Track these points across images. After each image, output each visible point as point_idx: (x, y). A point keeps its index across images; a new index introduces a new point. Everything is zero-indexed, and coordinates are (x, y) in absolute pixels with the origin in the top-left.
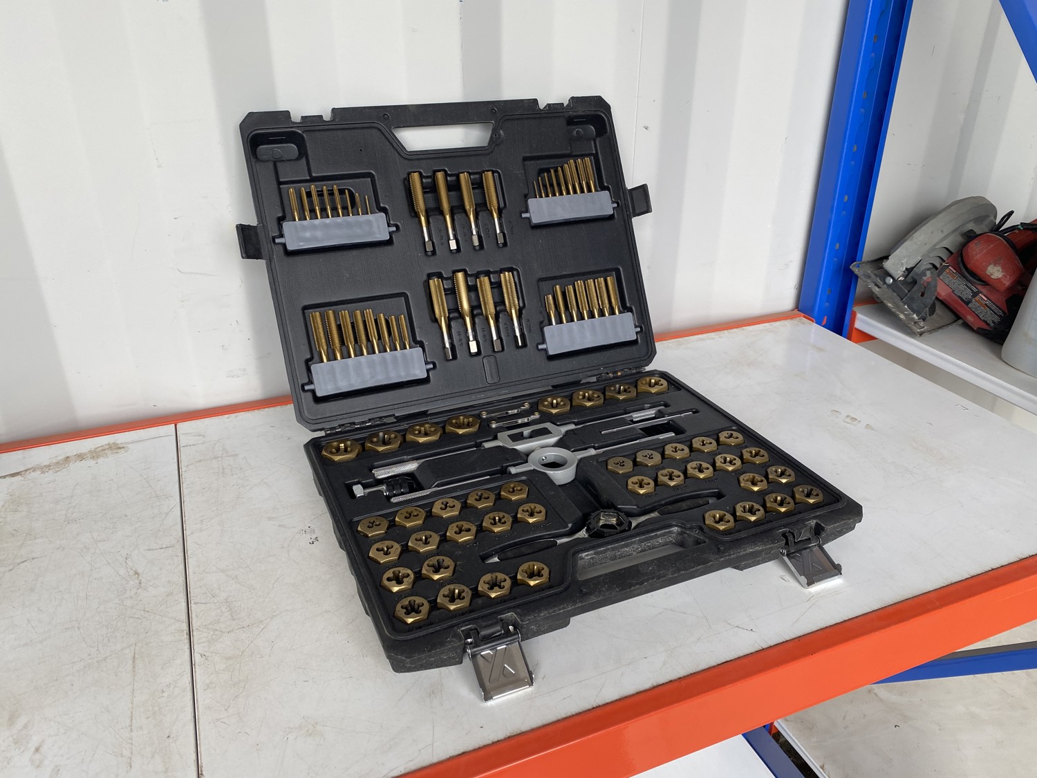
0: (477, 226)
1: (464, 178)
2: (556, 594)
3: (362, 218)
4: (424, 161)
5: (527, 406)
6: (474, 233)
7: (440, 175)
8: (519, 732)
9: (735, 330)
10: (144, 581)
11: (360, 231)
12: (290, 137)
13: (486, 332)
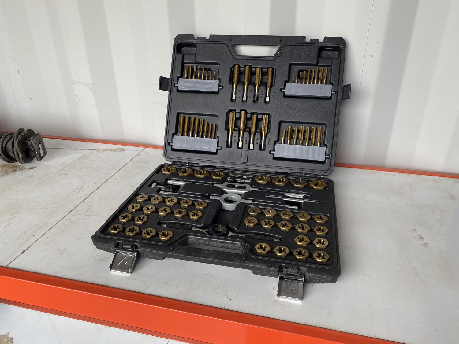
0: (258, 92)
1: (258, 69)
5: (251, 176)
6: (256, 95)
7: (247, 67)
10: (81, 191)
11: (207, 87)
12: (193, 45)
13: (248, 140)
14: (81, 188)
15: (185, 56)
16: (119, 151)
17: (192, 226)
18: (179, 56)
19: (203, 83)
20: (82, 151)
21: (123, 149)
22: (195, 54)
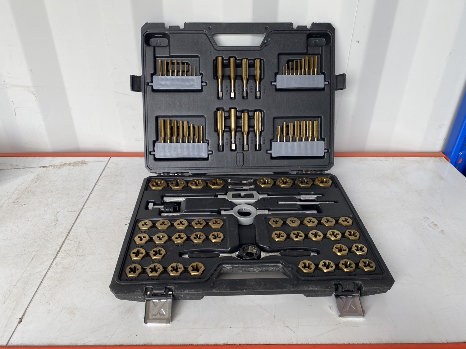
0: (247, 87)
1: (244, 61)
2: (198, 283)
3: (190, 77)
4: (225, 52)
5: (252, 180)
6: (245, 90)
7: (232, 59)
8: (150, 344)
9: (397, 158)
10: (57, 224)
11: (188, 84)
12: (164, 36)
13: (241, 141)
14: (56, 219)
15: (157, 49)
16: (81, 165)
17: (217, 251)
18: (150, 50)
19: (183, 80)
20: (32, 170)
21: (84, 161)
22: (169, 45)
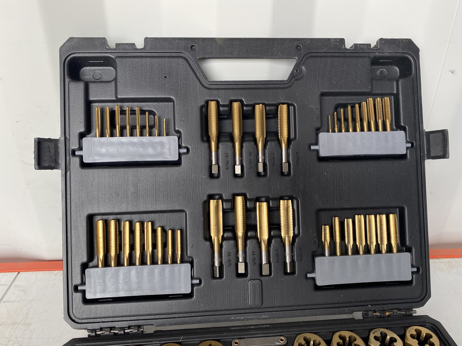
0: (264, 154)
1: (258, 109)
3: (156, 139)
4: (223, 91)
5: (282, 342)
6: (260, 161)
7: (236, 105)
12: (106, 62)
13: (257, 256)
18: (77, 89)
22: (115, 79)
